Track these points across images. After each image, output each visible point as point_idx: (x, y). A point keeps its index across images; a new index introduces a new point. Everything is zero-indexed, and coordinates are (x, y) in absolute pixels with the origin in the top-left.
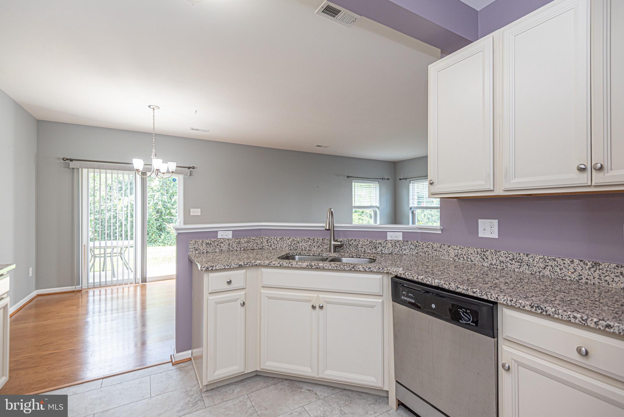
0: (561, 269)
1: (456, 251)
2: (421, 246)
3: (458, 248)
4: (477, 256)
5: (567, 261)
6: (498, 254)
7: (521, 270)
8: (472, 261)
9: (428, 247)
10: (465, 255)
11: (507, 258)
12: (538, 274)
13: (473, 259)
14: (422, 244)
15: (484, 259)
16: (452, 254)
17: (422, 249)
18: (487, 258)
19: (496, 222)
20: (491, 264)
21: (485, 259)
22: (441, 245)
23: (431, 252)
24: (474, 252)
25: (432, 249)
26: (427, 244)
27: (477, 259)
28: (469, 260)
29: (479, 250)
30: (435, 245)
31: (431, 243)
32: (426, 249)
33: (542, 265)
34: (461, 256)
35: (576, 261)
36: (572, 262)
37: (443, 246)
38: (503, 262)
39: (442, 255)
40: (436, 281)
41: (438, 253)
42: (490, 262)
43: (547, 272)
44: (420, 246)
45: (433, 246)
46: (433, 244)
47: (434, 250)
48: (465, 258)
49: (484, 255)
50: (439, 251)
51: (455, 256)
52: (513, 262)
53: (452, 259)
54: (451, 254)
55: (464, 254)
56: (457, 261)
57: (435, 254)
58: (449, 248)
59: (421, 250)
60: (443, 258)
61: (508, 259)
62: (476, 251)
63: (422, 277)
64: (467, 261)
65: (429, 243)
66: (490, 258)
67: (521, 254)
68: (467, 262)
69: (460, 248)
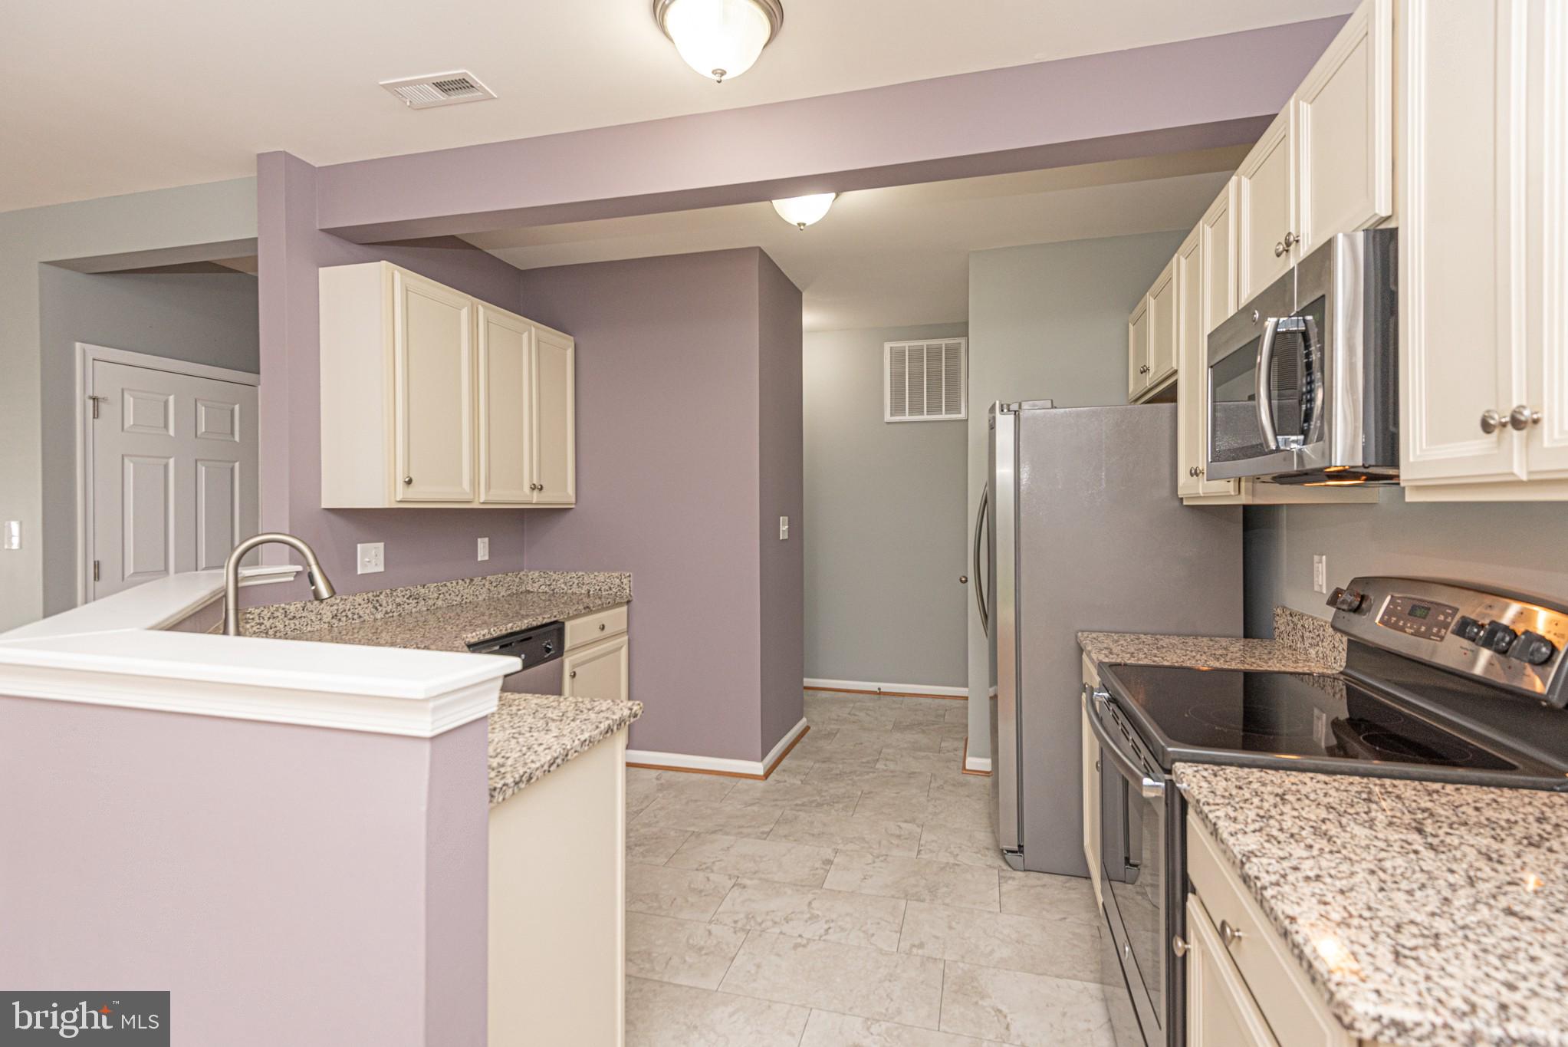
0: (450, 595)
1: (335, 607)
2: (257, 617)
3: (338, 601)
4: (366, 606)
5: (454, 582)
6: (395, 594)
7: (418, 609)
8: (360, 617)
9: (275, 615)
10: (349, 610)
11: (404, 596)
12: (433, 608)
13: (361, 613)
14: (260, 614)
15: (376, 609)
16: (327, 616)
17: (258, 626)
18: (381, 605)
19: (381, 545)
20: (387, 613)
21: (379, 607)
22: (305, 603)
23: (282, 626)
24: (364, 600)
25: (285, 616)
26: (272, 609)
27: (368, 611)
28: (356, 617)
29: (370, 595)
30: (292, 608)
31: (283, 605)
32: (268, 624)
33: (436, 595)
34: (344, 614)
35: (460, 581)
36: (457, 583)
37: (309, 604)
38: (400, 605)
39: (307, 625)
40: (526, 621)
41: (297, 623)
42: (384, 610)
43: (440, 603)
44: (253, 619)
45: (286, 612)
46: (287, 607)
47: (290, 619)
48: (350, 616)
49: (377, 601)
50: (300, 617)
51: (333, 618)
52: (411, 601)
53: (326, 626)
54: (325, 616)
55: (347, 609)
56: (336, 625)
57: (292, 625)
58: (322, 605)
59: (254, 629)
60: (309, 629)
61: (405, 599)
62: (366, 598)
63: (510, 625)
64: (353, 619)
65: (277, 606)
66: (384, 604)
67: (418, 586)
68: (353, 622)
69: (342, 599)
